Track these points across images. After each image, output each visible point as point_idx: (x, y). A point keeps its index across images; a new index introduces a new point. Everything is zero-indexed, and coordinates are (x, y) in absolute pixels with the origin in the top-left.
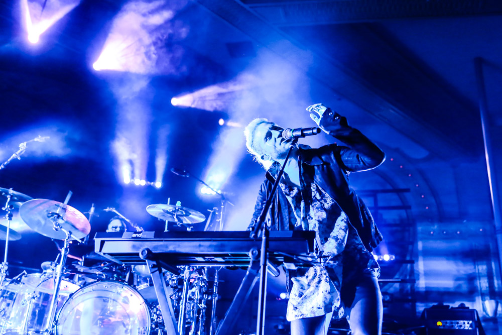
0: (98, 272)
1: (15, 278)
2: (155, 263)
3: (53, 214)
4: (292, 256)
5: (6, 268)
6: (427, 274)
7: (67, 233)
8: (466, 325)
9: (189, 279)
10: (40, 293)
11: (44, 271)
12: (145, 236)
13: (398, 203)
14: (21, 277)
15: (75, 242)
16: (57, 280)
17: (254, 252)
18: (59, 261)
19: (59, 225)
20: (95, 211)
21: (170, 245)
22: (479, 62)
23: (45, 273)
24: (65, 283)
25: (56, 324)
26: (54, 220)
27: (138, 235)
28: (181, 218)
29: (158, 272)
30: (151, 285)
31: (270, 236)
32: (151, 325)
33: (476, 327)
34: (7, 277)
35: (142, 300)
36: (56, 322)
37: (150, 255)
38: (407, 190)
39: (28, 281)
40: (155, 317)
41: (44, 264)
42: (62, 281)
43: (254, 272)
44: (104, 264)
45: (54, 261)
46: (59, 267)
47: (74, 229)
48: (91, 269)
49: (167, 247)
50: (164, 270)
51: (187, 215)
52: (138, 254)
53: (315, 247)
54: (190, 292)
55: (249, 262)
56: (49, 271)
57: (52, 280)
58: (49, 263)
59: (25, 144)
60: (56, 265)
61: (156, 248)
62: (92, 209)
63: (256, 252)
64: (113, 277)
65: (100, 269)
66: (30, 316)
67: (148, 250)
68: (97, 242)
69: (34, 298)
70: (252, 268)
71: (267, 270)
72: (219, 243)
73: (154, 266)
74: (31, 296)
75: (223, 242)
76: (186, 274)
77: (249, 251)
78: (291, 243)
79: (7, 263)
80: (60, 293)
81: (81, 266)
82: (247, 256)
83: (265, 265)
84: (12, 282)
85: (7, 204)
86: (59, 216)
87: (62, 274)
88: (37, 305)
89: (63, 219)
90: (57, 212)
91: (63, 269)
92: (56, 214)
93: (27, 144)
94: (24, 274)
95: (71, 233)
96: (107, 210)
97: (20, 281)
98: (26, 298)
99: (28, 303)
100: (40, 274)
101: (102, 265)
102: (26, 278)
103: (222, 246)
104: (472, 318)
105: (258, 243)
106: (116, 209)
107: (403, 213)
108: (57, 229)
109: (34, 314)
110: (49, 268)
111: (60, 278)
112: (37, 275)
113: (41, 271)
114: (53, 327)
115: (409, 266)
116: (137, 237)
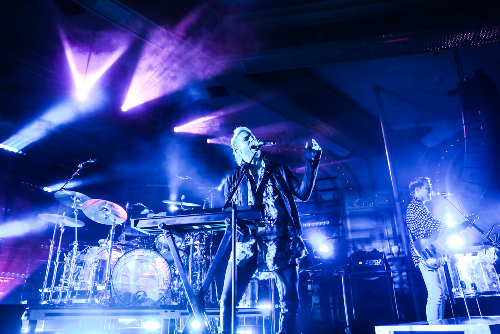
0: (135, 244)
1: (83, 251)
2: (168, 231)
3: (103, 209)
4: (251, 221)
5: (78, 244)
6: (353, 231)
7: (113, 220)
8: (378, 263)
9: (194, 245)
10: (100, 260)
11: (101, 245)
12: (161, 216)
13: (332, 187)
14: (87, 250)
15: (119, 226)
16: (110, 251)
18: (109, 239)
19: (107, 215)
20: (130, 206)
21: (177, 220)
22: (378, 89)
23: (102, 246)
24: (114, 252)
25: (111, 278)
26: (104, 213)
27: (157, 215)
29: (170, 237)
30: (169, 250)
31: (238, 209)
32: (171, 275)
33: (384, 263)
34: (78, 251)
35: (164, 260)
36: (111, 276)
37: (165, 227)
38: (337, 178)
39: (92, 252)
40: (173, 271)
41: (100, 241)
42: (113, 251)
43: (229, 232)
44: (138, 239)
45: (106, 239)
46: (110, 242)
47: (118, 217)
48: (130, 242)
49: (175, 221)
50: (174, 236)
52: (157, 227)
53: (266, 214)
54: (195, 254)
55: (225, 227)
56: (104, 245)
57: (107, 250)
58: (103, 240)
59: (82, 165)
60: (108, 241)
61: (168, 222)
62: (128, 205)
63: (229, 220)
64: (144, 247)
65: (136, 242)
66: (95, 273)
67: (163, 223)
68: (133, 221)
69: (96, 262)
70: (228, 230)
71: (237, 230)
72: (207, 216)
73: (168, 233)
74: (94, 261)
75: (209, 216)
76: (191, 242)
77: (225, 220)
78: (251, 213)
79: (78, 242)
81: (124, 240)
82: (224, 223)
83: (235, 227)
84: (82, 254)
86: (107, 210)
87: (112, 247)
88: (98, 268)
89: (109, 212)
90: (106, 207)
91: (112, 243)
94: (88, 248)
95: (115, 220)
96: (137, 205)
97: (86, 253)
98: (92, 263)
99: (93, 265)
100: (98, 248)
102: (90, 251)
103: (209, 218)
104: (381, 258)
105: (230, 214)
106: (143, 204)
107: (335, 193)
108: (106, 218)
109: (97, 272)
110: (103, 243)
111: (111, 249)
112: (96, 248)
113: (99, 245)
114: (110, 279)
115: (341, 228)
116: (156, 217)
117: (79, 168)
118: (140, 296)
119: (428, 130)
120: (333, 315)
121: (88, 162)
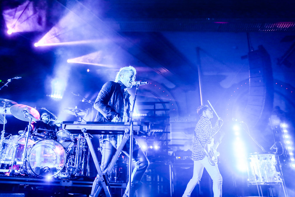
0: (43, 136)
1: (7, 137)
3: (24, 111)
5: (4, 133)
7: (30, 119)
13: (163, 108)
14: (9, 137)
16: (27, 139)
17: (127, 130)
18: (27, 131)
19: (27, 115)
22: (198, 49)
23: (21, 135)
26: (25, 113)
27: (80, 123)
28: (77, 113)
34: (4, 136)
35: (62, 147)
37: (86, 131)
38: (167, 102)
39: (13, 139)
41: (19, 132)
42: (29, 140)
44: (46, 132)
45: (24, 130)
46: (27, 133)
47: (33, 117)
48: (40, 134)
51: (80, 111)
57: (24, 138)
58: (22, 131)
59: (10, 80)
60: (25, 132)
64: (49, 138)
67: (85, 129)
68: (63, 125)
79: (5, 131)
80: (28, 144)
81: (36, 133)
84: (6, 139)
85: (4, 106)
87: (29, 136)
88: (17, 149)
89: (28, 113)
91: (29, 134)
92: (25, 110)
93: (11, 80)
94: (11, 135)
95: (32, 119)
97: (9, 138)
100: (18, 136)
101: (45, 132)
102: (12, 137)
107: (164, 112)
108: (26, 117)
110: (22, 133)
111: (28, 138)
112: (16, 136)
113: (18, 134)
117: (8, 82)
118: (45, 170)
119: (224, 77)
120: (158, 189)
121: (15, 78)
